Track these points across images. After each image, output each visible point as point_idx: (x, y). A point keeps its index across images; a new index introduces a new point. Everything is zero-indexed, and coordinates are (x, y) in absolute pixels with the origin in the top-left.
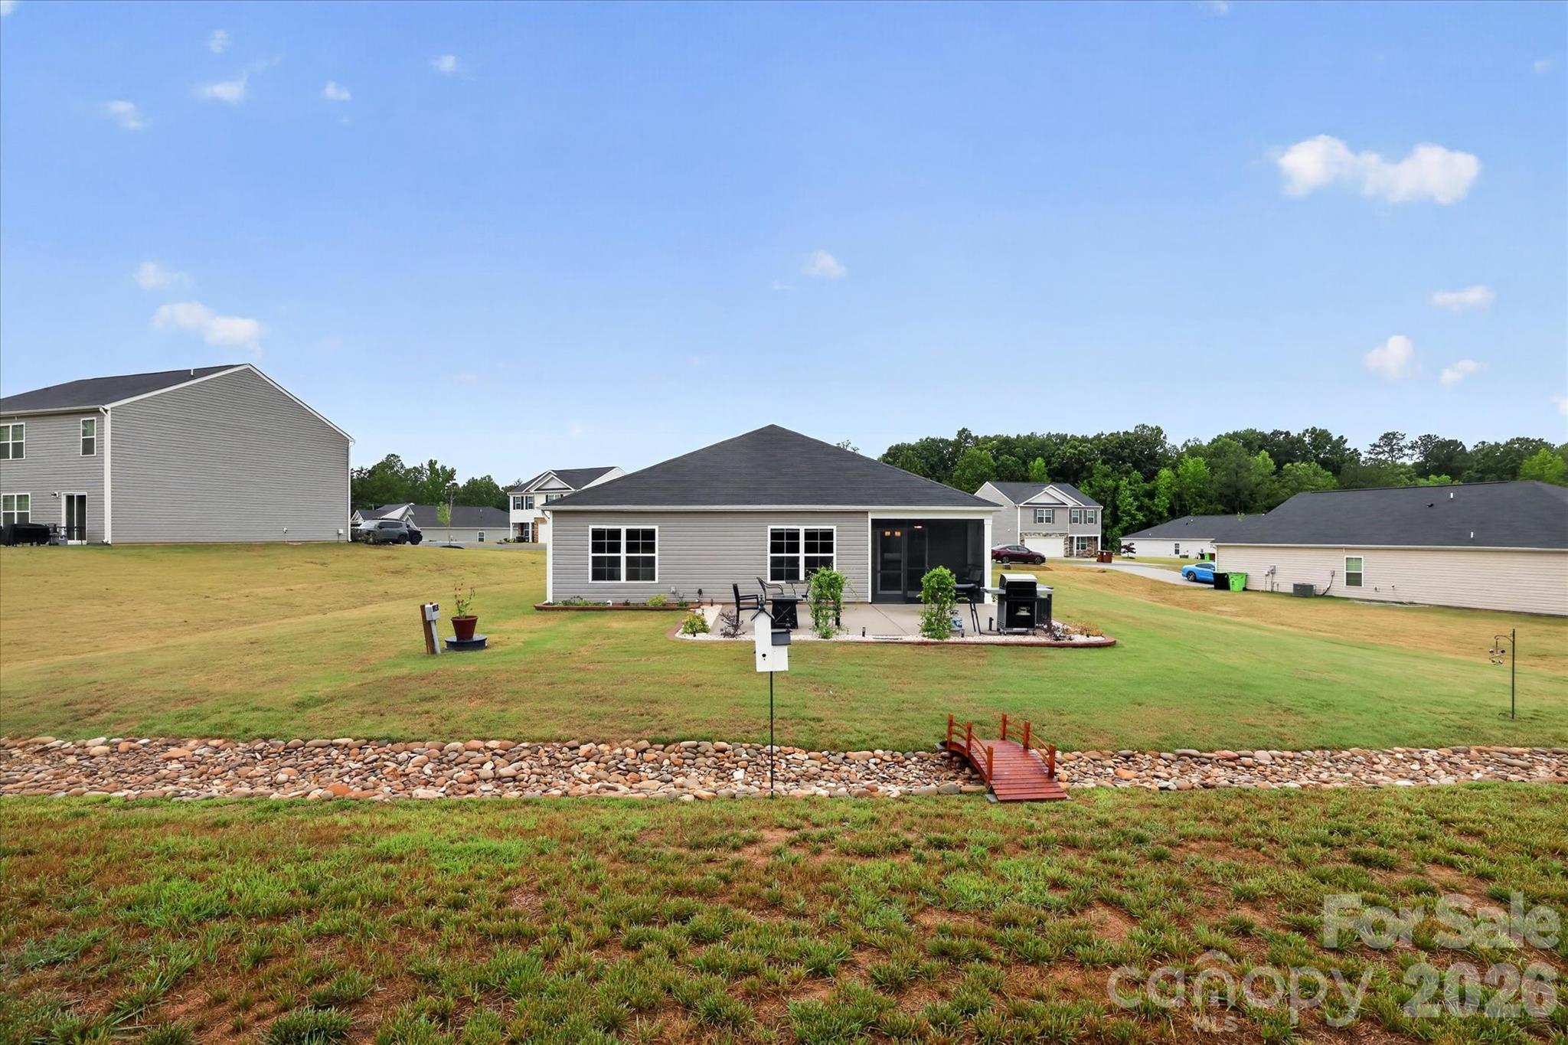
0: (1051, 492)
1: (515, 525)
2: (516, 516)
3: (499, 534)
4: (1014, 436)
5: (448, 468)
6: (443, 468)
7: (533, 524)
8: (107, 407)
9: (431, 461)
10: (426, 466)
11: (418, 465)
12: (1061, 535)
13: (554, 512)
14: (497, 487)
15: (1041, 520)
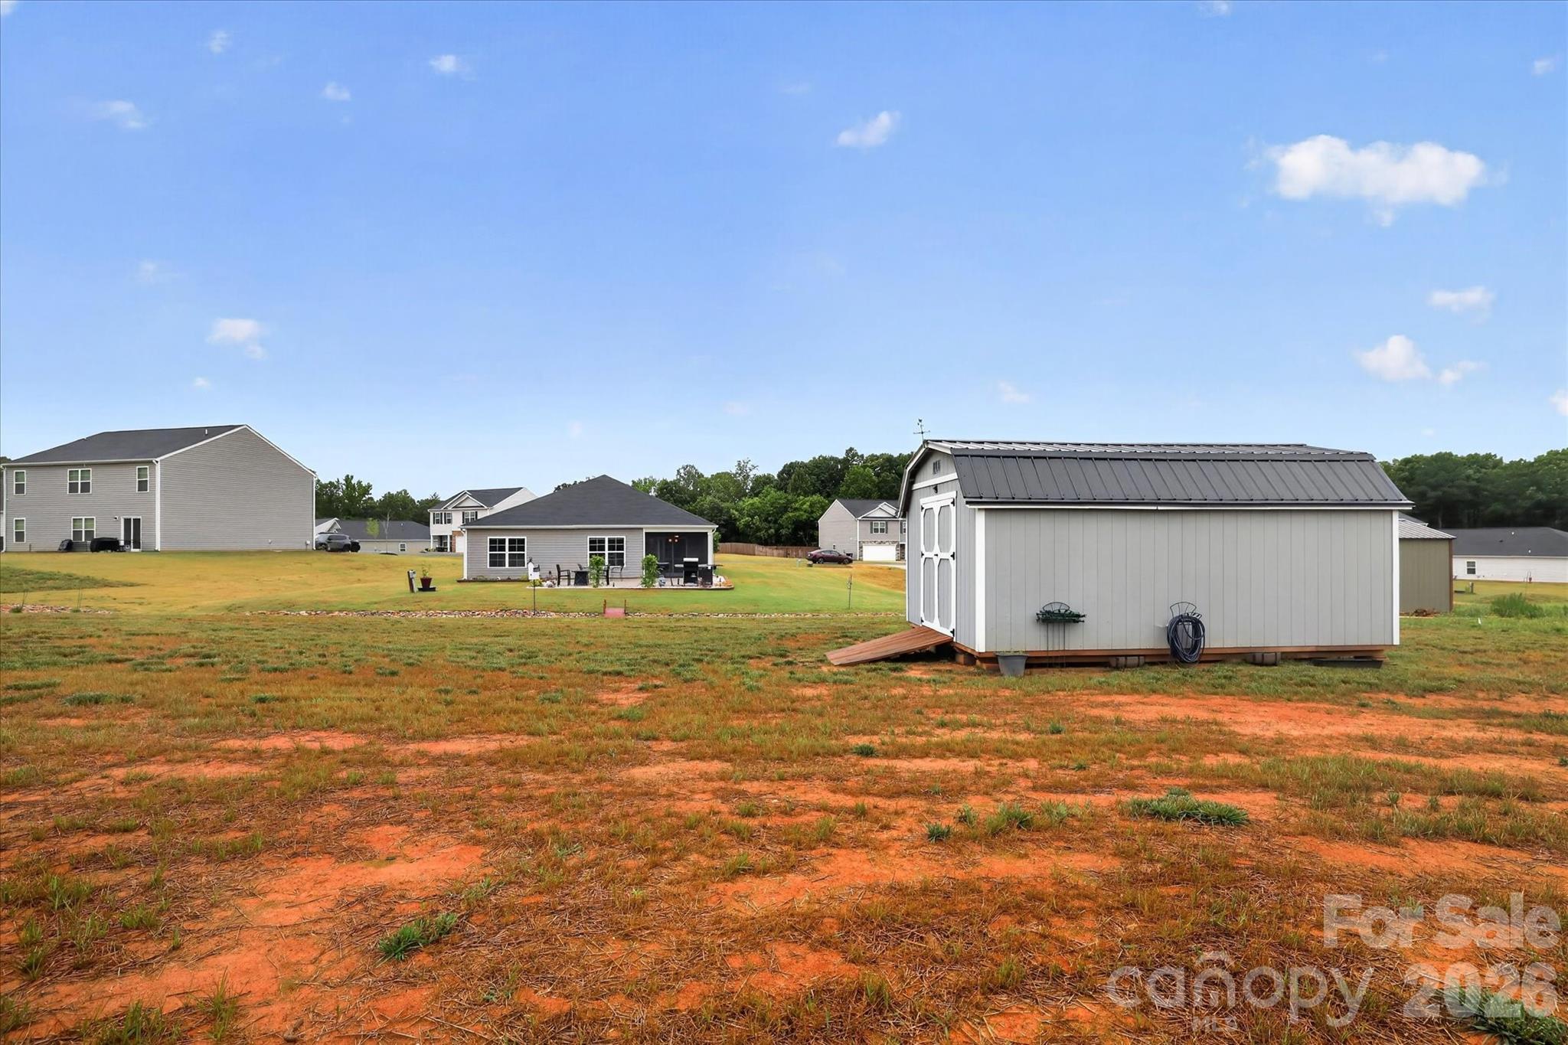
0: (885, 508)
1: (435, 537)
2: (436, 529)
3: (421, 546)
4: (896, 455)
5: (364, 484)
6: (359, 483)
7: (451, 537)
8: (158, 459)
9: (348, 476)
10: (342, 481)
11: (334, 480)
12: (894, 542)
13: (468, 529)
14: (414, 501)
15: (876, 530)
